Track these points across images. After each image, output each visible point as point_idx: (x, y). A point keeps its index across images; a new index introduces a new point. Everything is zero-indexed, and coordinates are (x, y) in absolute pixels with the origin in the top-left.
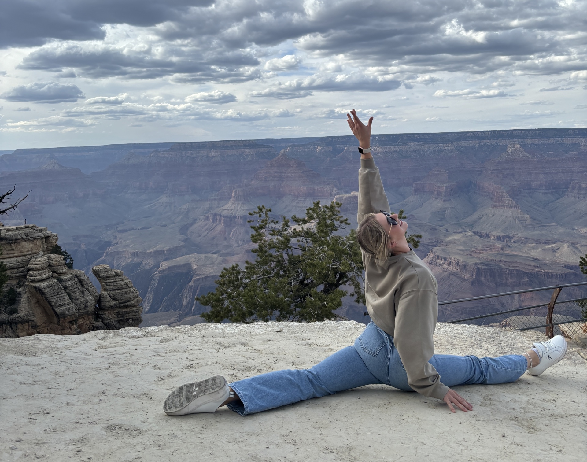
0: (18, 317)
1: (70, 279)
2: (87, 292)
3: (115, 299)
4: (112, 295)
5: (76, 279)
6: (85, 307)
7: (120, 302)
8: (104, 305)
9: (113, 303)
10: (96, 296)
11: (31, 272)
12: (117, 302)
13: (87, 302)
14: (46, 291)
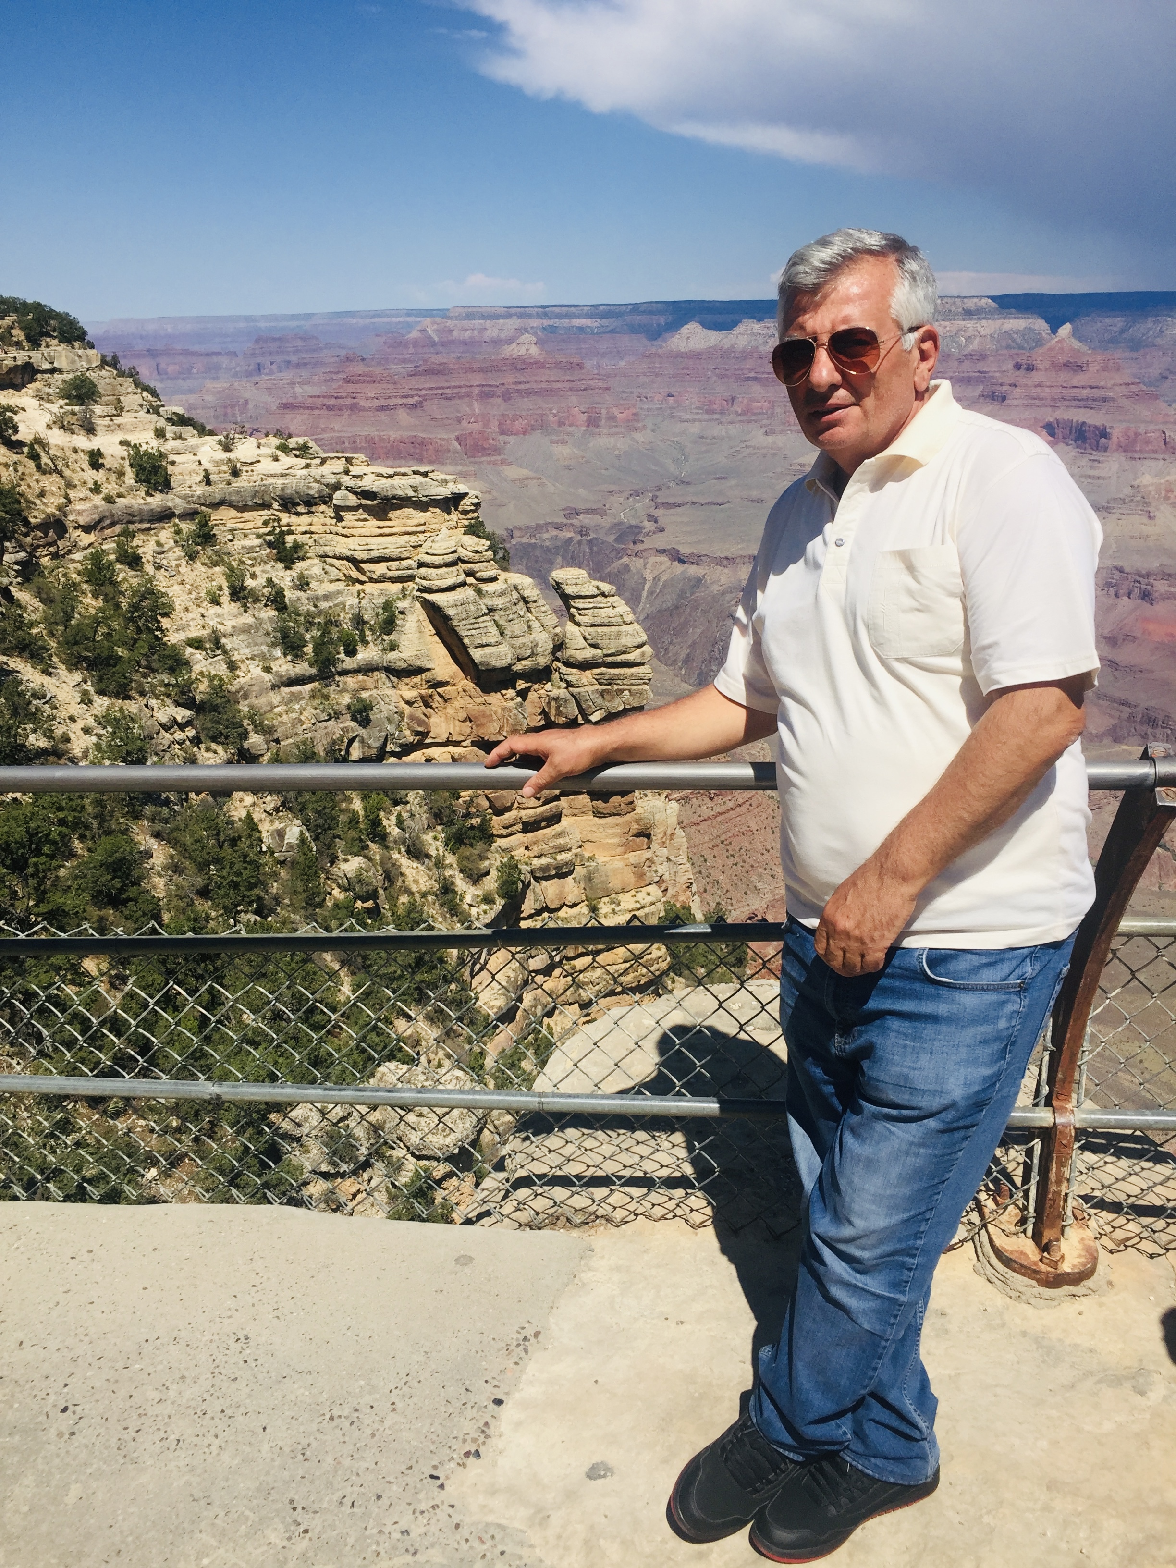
0: (401, 659)
1: (502, 594)
2: (535, 625)
3: (594, 646)
4: (589, 637)
5: (515, 595)
6: (533, 654)
7: (605, 652)
8: (571, 656)
9: (589, 653)
10: (557, 635)
11: (423, 571)
12: (599, 651)
13: (536, 645)
14: (451, 612)
